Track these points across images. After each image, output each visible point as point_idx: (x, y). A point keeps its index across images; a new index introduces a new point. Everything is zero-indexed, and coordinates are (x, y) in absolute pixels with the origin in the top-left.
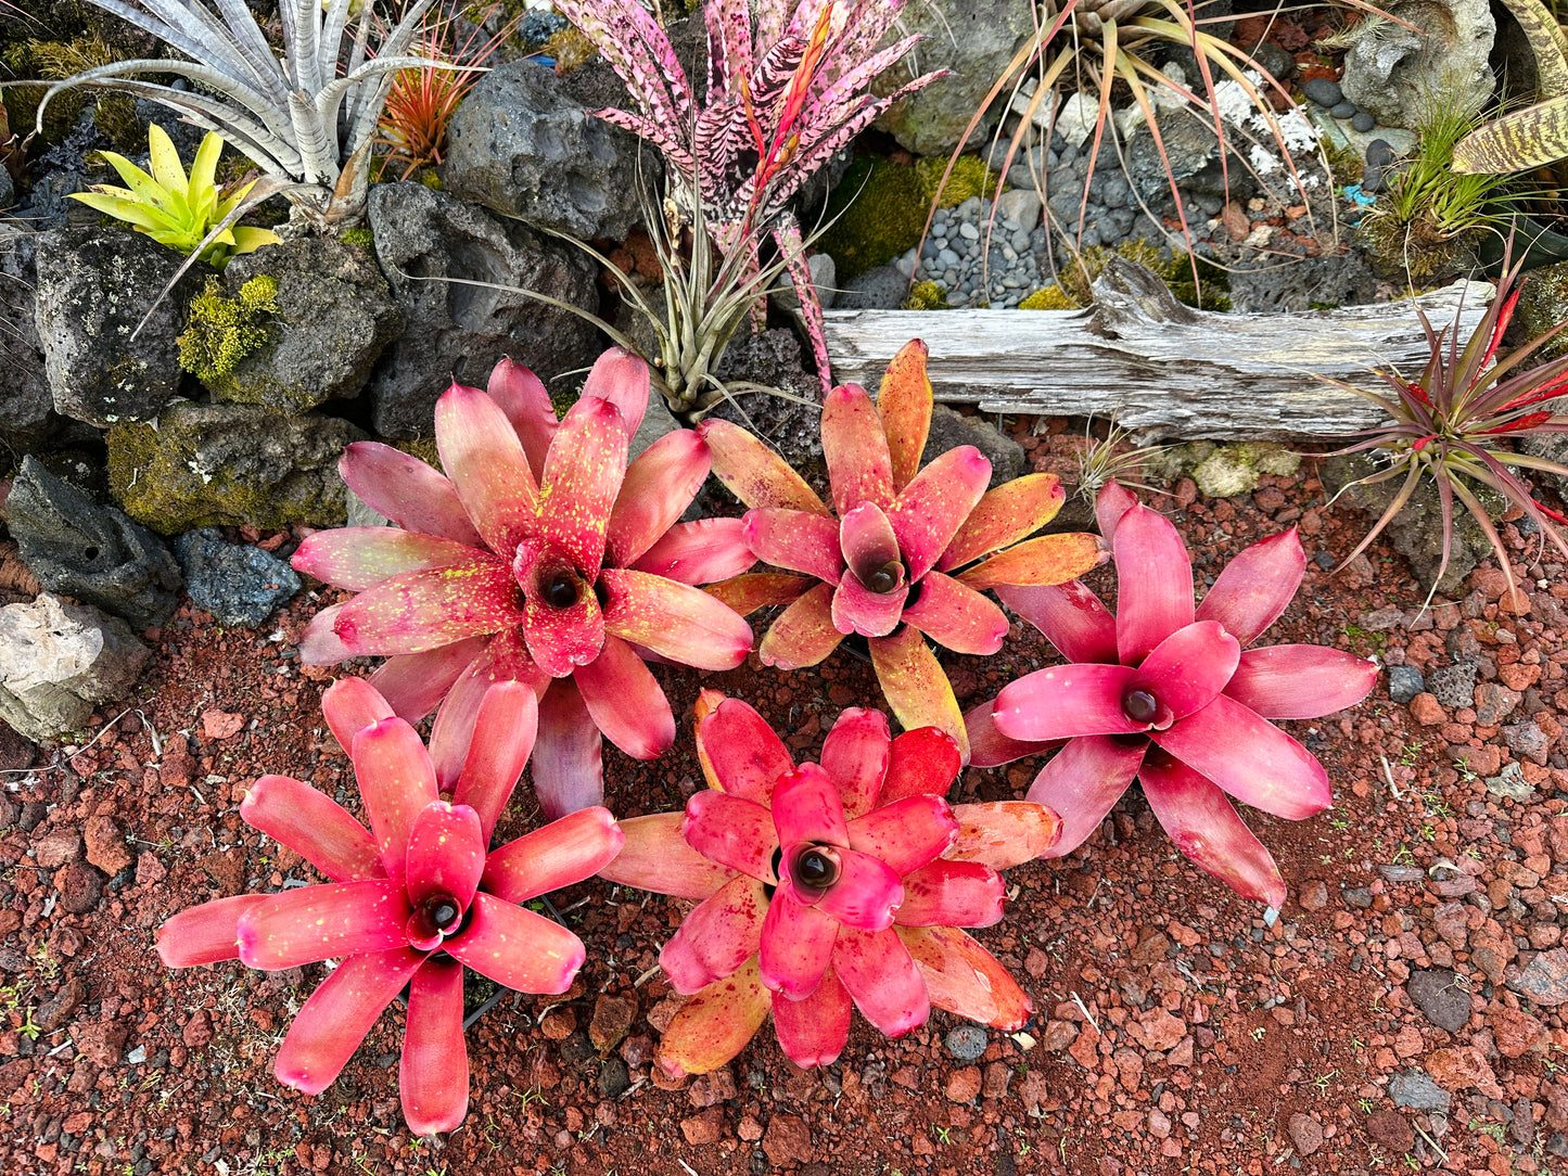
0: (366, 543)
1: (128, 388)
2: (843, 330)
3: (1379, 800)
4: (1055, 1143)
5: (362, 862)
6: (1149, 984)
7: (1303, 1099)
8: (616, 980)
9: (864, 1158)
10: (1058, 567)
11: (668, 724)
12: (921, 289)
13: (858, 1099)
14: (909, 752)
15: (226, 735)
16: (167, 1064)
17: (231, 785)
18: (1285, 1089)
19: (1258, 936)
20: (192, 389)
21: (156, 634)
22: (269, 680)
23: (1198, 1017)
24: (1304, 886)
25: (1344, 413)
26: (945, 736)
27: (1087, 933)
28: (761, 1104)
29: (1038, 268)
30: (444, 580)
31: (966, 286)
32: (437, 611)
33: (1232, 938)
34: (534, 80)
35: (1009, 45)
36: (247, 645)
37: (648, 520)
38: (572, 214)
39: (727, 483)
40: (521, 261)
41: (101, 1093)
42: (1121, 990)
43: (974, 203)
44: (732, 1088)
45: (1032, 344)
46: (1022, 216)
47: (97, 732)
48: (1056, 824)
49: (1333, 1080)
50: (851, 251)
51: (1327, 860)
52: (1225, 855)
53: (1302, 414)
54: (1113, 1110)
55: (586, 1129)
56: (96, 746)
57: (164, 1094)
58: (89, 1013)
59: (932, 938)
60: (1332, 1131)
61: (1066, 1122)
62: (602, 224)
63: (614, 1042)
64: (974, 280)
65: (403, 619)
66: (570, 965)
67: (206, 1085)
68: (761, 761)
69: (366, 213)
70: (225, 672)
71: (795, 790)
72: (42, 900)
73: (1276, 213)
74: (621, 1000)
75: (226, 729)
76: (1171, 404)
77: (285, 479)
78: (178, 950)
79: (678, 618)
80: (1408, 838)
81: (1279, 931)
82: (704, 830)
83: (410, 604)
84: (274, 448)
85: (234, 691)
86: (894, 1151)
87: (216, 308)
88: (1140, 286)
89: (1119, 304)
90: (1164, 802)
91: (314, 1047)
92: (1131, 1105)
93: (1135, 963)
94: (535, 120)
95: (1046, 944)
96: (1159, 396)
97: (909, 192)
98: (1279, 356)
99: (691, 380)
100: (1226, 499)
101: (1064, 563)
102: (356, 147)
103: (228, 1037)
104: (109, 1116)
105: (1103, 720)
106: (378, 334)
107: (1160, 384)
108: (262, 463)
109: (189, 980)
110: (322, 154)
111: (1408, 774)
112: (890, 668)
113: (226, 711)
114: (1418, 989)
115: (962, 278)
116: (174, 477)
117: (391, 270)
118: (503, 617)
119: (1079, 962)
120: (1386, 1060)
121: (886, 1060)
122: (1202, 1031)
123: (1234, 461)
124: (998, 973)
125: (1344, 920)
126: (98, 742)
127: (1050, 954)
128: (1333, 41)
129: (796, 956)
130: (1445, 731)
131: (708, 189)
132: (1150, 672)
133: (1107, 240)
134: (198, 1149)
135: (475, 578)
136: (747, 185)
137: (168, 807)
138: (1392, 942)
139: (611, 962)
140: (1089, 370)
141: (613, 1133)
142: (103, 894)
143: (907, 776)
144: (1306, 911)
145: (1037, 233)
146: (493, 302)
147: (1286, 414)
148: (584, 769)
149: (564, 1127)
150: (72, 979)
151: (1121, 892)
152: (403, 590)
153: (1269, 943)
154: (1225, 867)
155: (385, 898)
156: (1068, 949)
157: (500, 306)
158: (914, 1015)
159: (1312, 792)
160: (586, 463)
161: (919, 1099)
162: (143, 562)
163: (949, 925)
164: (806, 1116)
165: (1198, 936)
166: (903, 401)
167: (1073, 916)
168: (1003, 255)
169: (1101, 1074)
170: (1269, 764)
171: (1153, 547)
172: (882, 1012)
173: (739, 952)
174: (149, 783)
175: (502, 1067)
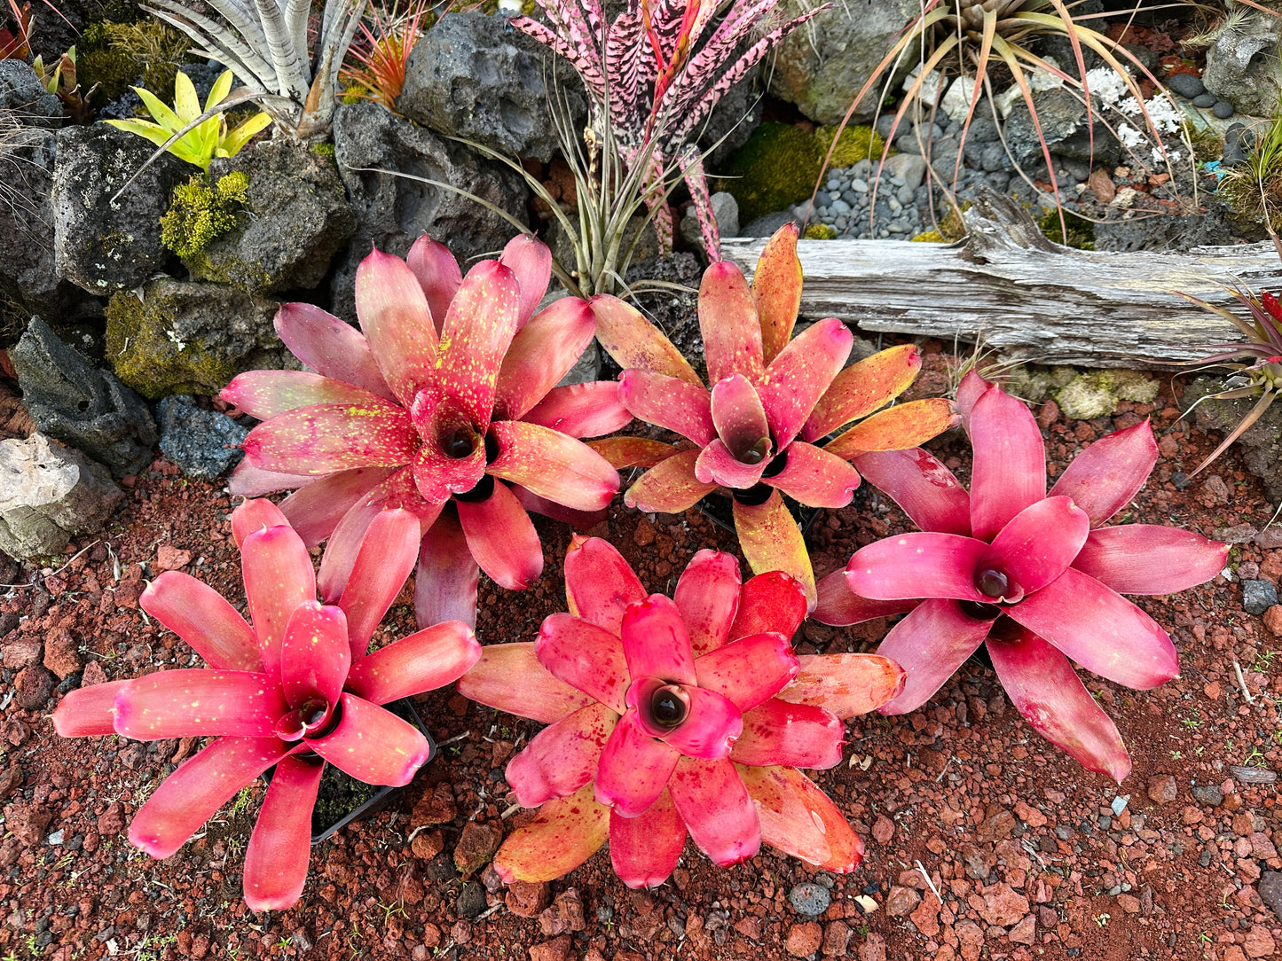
0: (288, 385)
1: (117, 257)
2: (738, 253)
3: (1231, 703)
5: (247, 659)
6: (994, 860)
8: (485, 810)
10: (913, 433)
11: (538, 559)
13: (701, 943)
14: (759, 598)
15: (174, 566)
16: (81, 848)
19: (1105, 823)
20: (175, 267)
22: (219, 526)
23: (1042, 897)
24: (1154, 779)
25: (1200, 342)
26: (792, 580)
27: (935, 806)
28: (608, 939)
29: (920, 218)
30: (348, 417)
31: (855, 229)
32: (338, 443)
33: (1078, 823)
34: (481, 27)
35: (900, 27)
36: (205, 496)
37: (537, 379)
38: (501, 131)
39: (612, 353)
40: (459, 176)
41: (21, 868)
42: (966, 863)
43: (866, 164)
44: (580, 920)
45: (908, 268)
46: (907, 175)
47: (70, 558)
48: (900, 676)
50: (753, 196)
51: (1177, 755)
52: (1070, 726)
53: (1159, 341)
55: (441, 946)
56: (68, 571)
57: (74, 875)
58: (23, 797)
59: (772, 779)
62: (528, 145)
63: (475, 866)
64: (862, 225)
65: (306, 444)
66: (414, 760)
67: (111, 870)
68: (620, 600)
69: (332, 129)
70: (183, 516)
71: (646, 621)
73: (1140, 179)
74: (486, 828)
75: (175, 562)
76: (1035, 326)
77: (249, 354)
78: (71, 722)
79: (553, 463)
80: (1260, 742)
81: (1126, 820)
82: (556, 651)
83: (313, 433)
84: (240, 325)
87: (195, 194)
88: (1007, 216)
89: (987, 230)
90: (1011, 673)
91: (170, 817)
93: (980, 839)
94: (475, 50)
95: (894, 813)
96: (1025, 320)
97: (808, 150)
98: (1138, 285)
100: (1086, 421)
101: (918, 428)
102: (322, 66)
104: (23, 891)
105: (954, 588)
106: (329, 226)
107: (1026, 308)
108: (230, 339)
109: (112, 776)
110: (292, 69)
111: (1261, 679)
112: (751, 527)
113: (180, 548)
114: (1270, 889)
115: (851, 223)
116: (155, 343)
117: (347, 176)
118: (400, 457)
119: (925, 833)
120: (1234, 958)
121: (731, 909)
123: (1094, 386)
124: (832, 815)
125: (1193, 815)
126: (70, 567)
127: (896, 823)
128: (1196, 40)
129: (634, 779)
131: (620, 114)
132: (1003, 549)
134: (94, 928)
135: (377, 419)
137: (118, 625)
138: (1243, 840)
140: (960, 294)
141: (466, 952)
142: (52, 694)
143: (756, 620)
144: (1154, 803)
145: (920, 190)
146: (434, 212)
148: (461, 599)
149: (422, 942)
150: (14, 765)
151: (971, 770)
152: (309, 420)
153: (1116, 832)
154: (1069, 738)
155: (261, 692)
156: (916, 821)
157: (439, 216)
158: (745, 847)
159: (1159, 662)
160: (482, 320)
161: (760, 950)
162: (123, 415)
163: (788, 767)
164: (649, 955)
165: (1044, 818)
166: (776, 285)
167: (922, 789)
168: (889, 206)
169: (941, 944)
170: (1115, 634)
171: (1008, 427)
172: (712, 841)
173: (582, 774)
174: (106, 601)
175: (372, 880)
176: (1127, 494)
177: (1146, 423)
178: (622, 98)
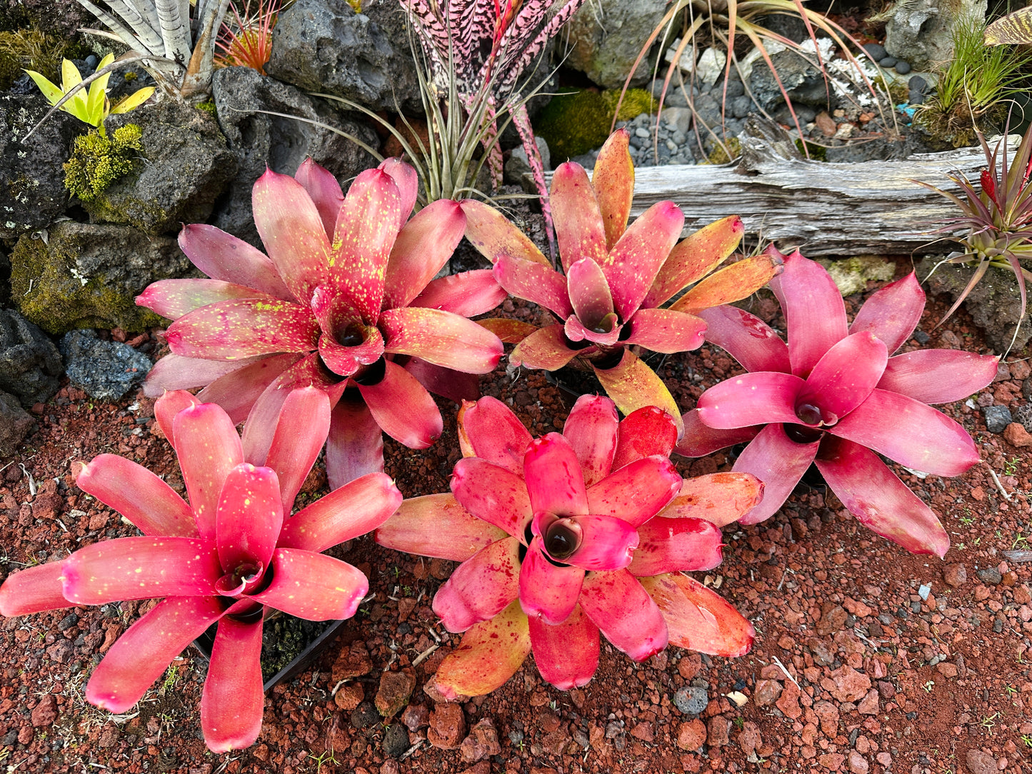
0: (197, 291)
1: (23, 200)
3: (993, 502)
5: (181, 533)
6: (835, 648)
7: (975, 738)
8: (397, 661)
10: (741, 288)
11: (438, 420)
13: (604, 752)
14: (634, 433)
16: (16, 743)
17: (89, 517)
18: (958, 730)
19: (916, 608)
21: (40, 408)
22: (126, 440)
23: (879, 673)
24: (947, 568)
25: (925, 227)
26: (663, 412)
27: (780, 611)
28: (522, 760)
29: (693, 154)
30: (255, 311)
32: (249, 334)
33: (896, 610)
35: (663, 9)
36: (110, 416)
37: (418, 274)
38: (360, 83)
39: (478, 247)
42: (813, 654)
43: (644, 117)
44: (497, 744)
45: (697, 183)
46: (678, 123)
48: (759, 487)
49: (997, 720)
50: (561, 143)
51: (962, 547)
52: (894, 518)
53: (894, 229)
54: (818, 754)
57: (10, 769)
59: (662, 587)
60: (1004, 763)
61: (780, 766)
62: (382, 95)
63: (396, 709)
64: (649, 162)
65: (221, 335)
66: (356, 594)
67: (47, 759)
68: (512, 449)
69: (212, 89)
70: (92, 435)
71: (543, 459)
73: (853, 117)
74: (401, 674)
76: (801, 222)
79: (443, 338)
80: (1021, 529)
81: (932, 603)
82: (469, 491)
83: (227, 325)
84: (137, 262)
87: (94, 142)
88: (772, 136)
89: (758, 147)
90: (838, 482)
91: (124, 674)
92: (833, 748)
93: (821, 632)
94: (334, 17)
96: (791, 219)
97: (599, 107)
98: (875, 185)
101: (747, 282)
102: (203, 32)
103: (70, 717)
105: (785, 416)
106: (216, 167)
107: (791, 210)
108: (128, 272)
109: (42, 672)
111: (1012, 480)
112: (613, 382)
116: (59, 281)
117: (228, 127)
119: (775, 634)
121: (625, 718)
122: (883, 685)
123: (847, 270)
124: (722, 609)
125: (982, 592)
128: (877, 18)
129: (550, 595)
131: (459, 66)
132: (815, 384)
135: (281, 314)
137: (37, 535)
138: (1024, 607)
139: (393, 646)
140: (739, 203)
143: (633, 452)
144: (951, 587)
145: (690, 133)
147: (884, 228)
151: (803, 578)
152: (221, 314)
153: (926, 614)
154: (894, 529)
155: (198, 557)
156: (767, 624)
158: (655, 641)
159: (962, 452)
160: (369, 222)
161: (655, 751)
162: (32, 347)
163: (676, 573)
164: (560, 768)
165: (868, 609)
166: (611, 182)
167: (767, 597)
168: (667, 147)
169: (804, 723)
170: (923, 435)
171: (810, 283)
172: (627, 640)
173: (500, 600)
174: (24, 515)
175: (301, 735)
176: (907, 330)
177: (912, 275)
178: (460, 51)
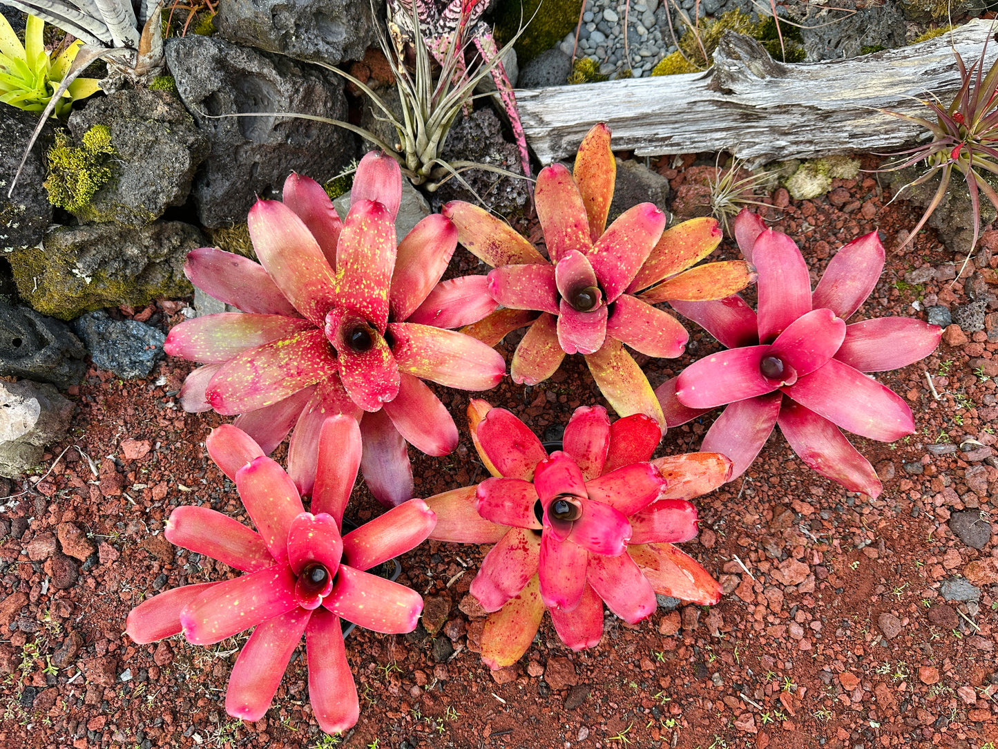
0: (215, 326)
1: (15, 226)
2: (531, 106)
3: (925, 401)
4: (731, 652)
5: (255, 552)
6: (783, 544)
7: (887, 604)
8: (435, 585)
9: (610, 677)
10: (718, 285)
11: (451, 429)
12: (581, 64)
14: (624, 431)
15: (140, 456)
16: (148, 678)
17: (151, 489)
18: (874, 599)
19: (851, 502)
20: (64, 218)
21: (76, 391)
22: (162, 413)
23: (816, 561)
24: (879, 466)
25: (893, 131)
26: (650, 419)
27: (739, 514)
28: (540, 652)
29: (663, 39)
30: (278, 349)
31: (613, 58)
32: (276, 373)
33: (834, 506)
36: (142, 390)
37: (416, 282)
38: (322, 47)
39: (469, 248)
40: (288, 86)
41: (108, 702)
42: (765, 549)
45: (670, 104)
47: (51, 464)
48: (727, 466)
49: (905, 589)
50: (527, 42)
51: (894, 447)
52: (839, 466)
53: (864, 135)
54: (766, 626)
55: (429, 683)
56: (52, 474)
57: (150, 698)
58: (88, 652)
59: (649, 549)
60: (906, 621)
61: (737, 637)
62: (345, 50)
63: (439, 627)
64: (618, 53)
65: (254, 383)
66: (414, 611)
67: (176, 688)
68: (519, 446)
69: (166, 63)
70: (130, 411)
71: (549, 469)
72: (39, 583)
74: (440, 599)
75: (139, 452)
76: (771, 138)
77: (145, 270)
78: (142, 632)
79: (449, 355)
80: (945, 425)
82: (490, 505)
83: (256, 372)
84: (132, 251)
85: (139, 424)
86: (629, 670)
87: (68, 157)
89: (733, 69)
91: (249, 688)
92: (777, 621)
93: (773, 531)
95: (713, 525)
96: (762, 133)
99: (425, 159)
100: (809, 200)
101: (723, 282)
102: (149, 13)
103: (184, 656)
104: (117, 716)
106: (192, 158)
107: (762, 123)
108: (126, 262)
110: (124, 24)
111: (944, 381)
112: (601, 369)
113: (137, 439)
114: (958, 525)
115: (609, 52)
116: (64, 282)
117: (193, 107)
118: (323, 368)
120: (938, 572)
122: (819, 569)
123: (814, 172)
124: (697, 569)
125: (906, 485)
126: (53, 471)
127: (716, 532)
129: (563, 579)
130: (966, 349)
131: (422, 14)
132: (781, 346)
133: (710, 11)
134: (179, 729)
135: (299, 343)
136: (451, 6)
137: (111, 510)
138: (938, 495)
139: (429, 574)
140: (712, 118)
141: (447, 683)
142: (80, 574)
143: (622, 445)
145: (660, 12)
146: (272, 120)
147: (853, 136)
148: (397, 464)
149: (415, 684)
150: (72, 633)
151: (759, 484)
152: (249, 362)
153: (858, 506)
154: (839, 474)
155: (277, 576)
156: (728, 526)
157: (277, 122)
158: (646, 608)
159: (902, 423)
160: (366, 250)
161: (641, 635)
162: (57, 346)
163: (661, 542)
164: (570, 655)
165: (812, 508)
166: (593, 171)
167: (729, 504)
168: (636, 31)
169: (757, 605)
170: (869, 405)
171: (780, 259)
172: (624, 607)
173: (522, 576)
174: (94, 495)
175: (369, 651)
176: (865, 292)
177: (875, 234)
